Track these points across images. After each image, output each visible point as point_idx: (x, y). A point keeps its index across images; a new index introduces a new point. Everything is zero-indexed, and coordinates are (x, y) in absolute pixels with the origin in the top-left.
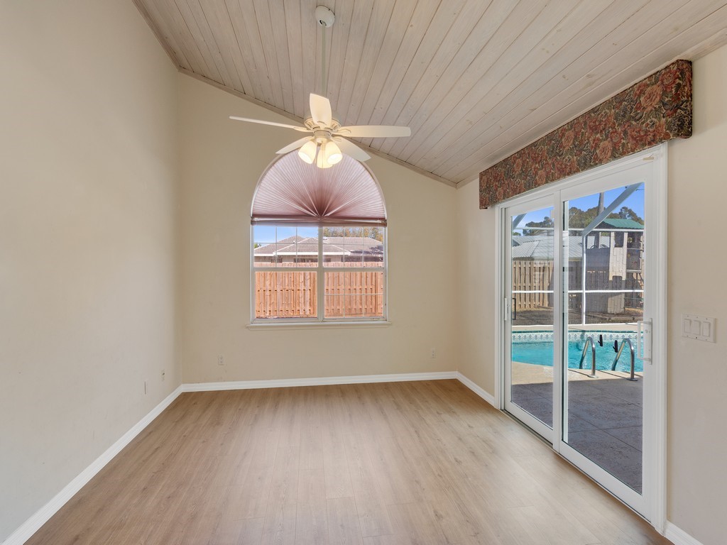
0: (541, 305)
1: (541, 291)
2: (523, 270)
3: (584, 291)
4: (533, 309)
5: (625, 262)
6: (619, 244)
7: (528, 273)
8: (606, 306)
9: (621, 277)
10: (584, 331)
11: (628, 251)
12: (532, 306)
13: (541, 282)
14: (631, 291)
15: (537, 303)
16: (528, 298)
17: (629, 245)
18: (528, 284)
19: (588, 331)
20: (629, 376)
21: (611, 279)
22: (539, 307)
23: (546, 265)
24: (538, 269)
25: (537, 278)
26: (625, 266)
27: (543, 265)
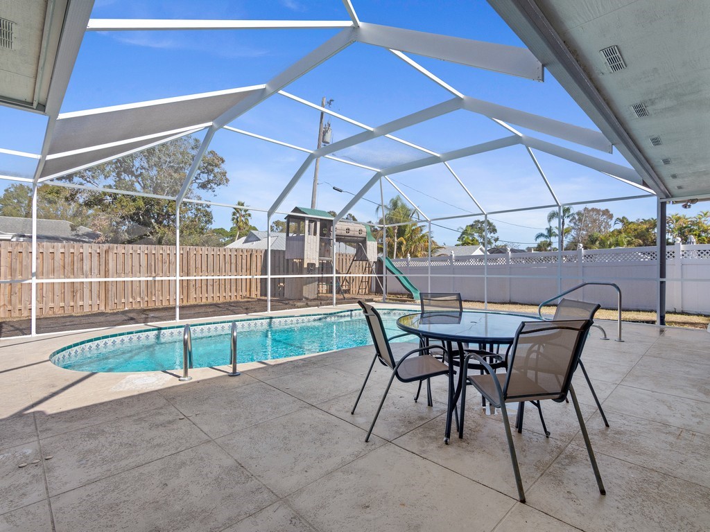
2: (227, 257)
3: (269, 277)
4: (239, 299)
5: (318, 250)
6: (313, 232)
7: (233, 261)
8: (301, 291)
9: (314, 264)
10: (271, 318)
11: (320, 239)
12: (238, 297)
13: (248, 272)
14: (320, 276)
15: (244, 293)
16: (233, 289)
17: (322, 234)
18: (234, 273)
19: (276, 318)
20: (231, 371)
21: (305, 266)
22: (244, 297)
23: (254, 252)
24: (244, 257)
25: (244, 267)
26: (318, 254)
27: (250, 253)
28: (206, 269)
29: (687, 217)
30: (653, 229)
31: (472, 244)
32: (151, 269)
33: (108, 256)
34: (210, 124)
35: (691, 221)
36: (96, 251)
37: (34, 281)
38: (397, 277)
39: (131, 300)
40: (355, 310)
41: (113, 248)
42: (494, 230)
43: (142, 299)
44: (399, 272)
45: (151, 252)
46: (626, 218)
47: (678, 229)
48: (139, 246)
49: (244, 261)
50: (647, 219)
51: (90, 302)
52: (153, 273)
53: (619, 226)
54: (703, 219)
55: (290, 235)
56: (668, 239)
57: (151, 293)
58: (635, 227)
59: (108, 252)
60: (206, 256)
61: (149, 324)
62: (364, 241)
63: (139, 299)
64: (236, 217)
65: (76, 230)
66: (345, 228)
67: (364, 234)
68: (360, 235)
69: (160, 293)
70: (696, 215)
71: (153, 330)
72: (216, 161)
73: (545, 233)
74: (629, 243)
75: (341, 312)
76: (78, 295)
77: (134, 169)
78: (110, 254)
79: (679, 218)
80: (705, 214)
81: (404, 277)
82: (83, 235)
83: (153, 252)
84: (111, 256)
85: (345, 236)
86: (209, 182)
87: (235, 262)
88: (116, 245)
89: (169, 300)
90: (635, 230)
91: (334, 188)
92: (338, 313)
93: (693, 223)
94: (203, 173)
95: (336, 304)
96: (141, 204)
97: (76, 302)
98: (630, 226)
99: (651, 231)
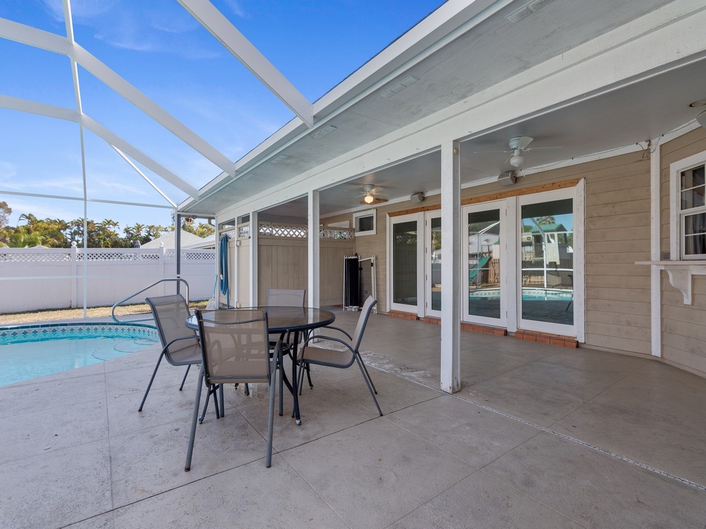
29: (95, 222)
30: (65, 229)
35: (98, 227)
46: (32, 215)
47: (88, 232)
50: (53, 219)
53: (25, 222)
54: (107, 226)
58: (46, 226)
70: (101, 222)
74: (44, 243)
80: (109, 222)
90: (46, 229)
93: (102, 228)
98: (40, 224)
99: (62, 231)
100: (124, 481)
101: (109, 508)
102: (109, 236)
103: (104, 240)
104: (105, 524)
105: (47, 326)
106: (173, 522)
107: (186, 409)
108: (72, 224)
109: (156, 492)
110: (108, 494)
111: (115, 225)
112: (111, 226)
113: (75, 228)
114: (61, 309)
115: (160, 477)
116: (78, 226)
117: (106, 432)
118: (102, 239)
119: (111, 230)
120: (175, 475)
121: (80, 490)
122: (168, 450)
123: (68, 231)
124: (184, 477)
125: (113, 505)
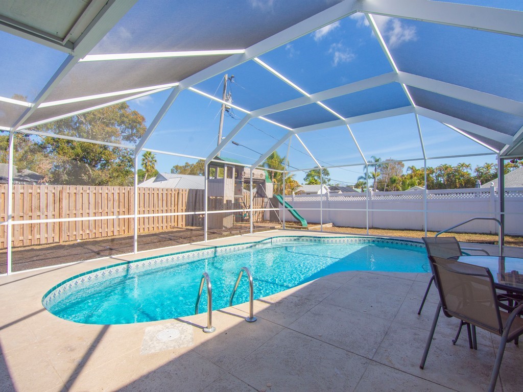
0: (176, 226)
1: (176, 214)
2: (160, 195)
6: (230, 176)
7: (165, 198)
8: (222, 222)
9: (231, 201)
11: (235, 181)
12: (169, 227)
13: (176, 207)
15: (173, 224)
16: (165, 220)
17: (236, 178)
18: (165, 208)
21: (225, 202)
22: (174, 227)
23: (181, 191)
24: (173, 195)
25: (173, 203)
26: (233, 193)
27: (177, 192)
28: (143, 205)
29: (452, 166)
30: (432, 174)
31: (316, 184)
32: (98, 206)
33: (62, 196)
34: (176, 84)
35: (454, 169)
36: (51, 191)
37: (10, 223)
38: (289, 210)
39: (81, 232)
40: (274, 238)
41: (66, 189)
42: (328, 174)
43: (91, 231)
44: (290, 206)
45: (99, 191)
46: (414, 167)
47: (447, 174)
48: (88, 187)
49: (173, 198)
51: (46, 235)
52: (100, 209)
53: (410, 172)
54: (461, 168)
55: (211, 178)
56: (441, 181)
57: (98, 225)
58: (421, 172)
59: (62, 192)
60: (143, 195)
61: (113, 256)
62: (263, 182)
63: (88, 232)
64: (145, 162)
65: (21, 172)
66: (260, 173)
67: (264, 178)
68: (262, 178)
69: (106, 226)
70: (456, 165)
71: (122, 264)
72: (139, 120)
73: (364, 176)
74: (419, 184)
75: (265, 240)
76: (36, 230)
77: (73, 124)
78: (64, 194)
79: (447, 167)
80: (462, 165)
81: (294, 210)
82: (26, 176)
83: (100, 192)
84: (65, 195)
85: (259, 180)
86: (132, 135)
87: (166, 199)
88: (68, 186)
89: (113, 232)
90: (421, 175)
91: (233, 142)
92: (263, 241)
93: (456, 171)
94: (128, 128)
95: (254, 232)
96: (79, 150)
97: (34, 236)
98: (418, 172)
99: (430, 175)
100: (385, 349)
101: (371, 357)
102: (462, 176)
103: (459, 179)
104: (364, 364)
105: (403, 241)
106: (394, 390)
107: (451, 328)
108: (437, 170)
109: (396, 367)
110: (374, 350)
111: (467, 166)
112: (464, 168)
113: (438, 172)
114: (417, 230)
115: (404, 360)
116: (440, 170)
117: (394, 317)
118: (457, 178)
119: (464, 171)
120: (413, 366)
121: (365, 340)
122: (419, 348)
123: (434, 174)
124: (417, 371)
125: (373, 357)
